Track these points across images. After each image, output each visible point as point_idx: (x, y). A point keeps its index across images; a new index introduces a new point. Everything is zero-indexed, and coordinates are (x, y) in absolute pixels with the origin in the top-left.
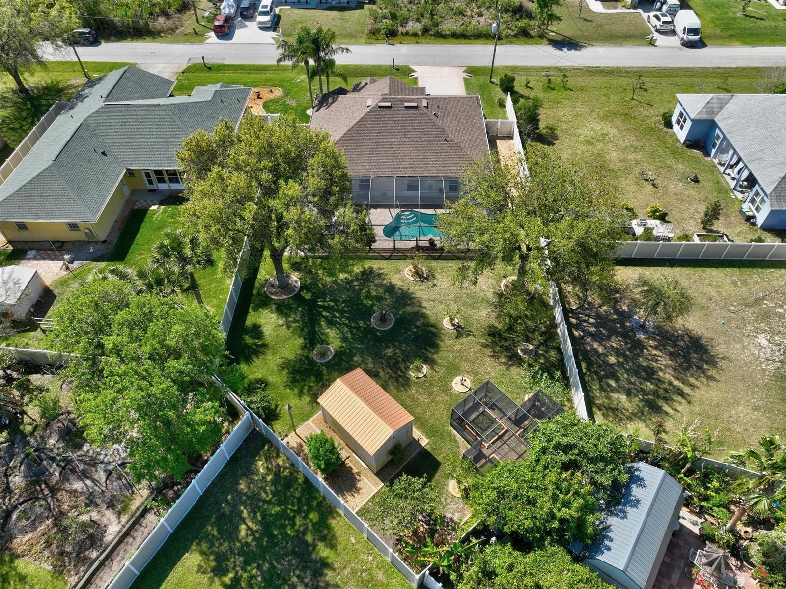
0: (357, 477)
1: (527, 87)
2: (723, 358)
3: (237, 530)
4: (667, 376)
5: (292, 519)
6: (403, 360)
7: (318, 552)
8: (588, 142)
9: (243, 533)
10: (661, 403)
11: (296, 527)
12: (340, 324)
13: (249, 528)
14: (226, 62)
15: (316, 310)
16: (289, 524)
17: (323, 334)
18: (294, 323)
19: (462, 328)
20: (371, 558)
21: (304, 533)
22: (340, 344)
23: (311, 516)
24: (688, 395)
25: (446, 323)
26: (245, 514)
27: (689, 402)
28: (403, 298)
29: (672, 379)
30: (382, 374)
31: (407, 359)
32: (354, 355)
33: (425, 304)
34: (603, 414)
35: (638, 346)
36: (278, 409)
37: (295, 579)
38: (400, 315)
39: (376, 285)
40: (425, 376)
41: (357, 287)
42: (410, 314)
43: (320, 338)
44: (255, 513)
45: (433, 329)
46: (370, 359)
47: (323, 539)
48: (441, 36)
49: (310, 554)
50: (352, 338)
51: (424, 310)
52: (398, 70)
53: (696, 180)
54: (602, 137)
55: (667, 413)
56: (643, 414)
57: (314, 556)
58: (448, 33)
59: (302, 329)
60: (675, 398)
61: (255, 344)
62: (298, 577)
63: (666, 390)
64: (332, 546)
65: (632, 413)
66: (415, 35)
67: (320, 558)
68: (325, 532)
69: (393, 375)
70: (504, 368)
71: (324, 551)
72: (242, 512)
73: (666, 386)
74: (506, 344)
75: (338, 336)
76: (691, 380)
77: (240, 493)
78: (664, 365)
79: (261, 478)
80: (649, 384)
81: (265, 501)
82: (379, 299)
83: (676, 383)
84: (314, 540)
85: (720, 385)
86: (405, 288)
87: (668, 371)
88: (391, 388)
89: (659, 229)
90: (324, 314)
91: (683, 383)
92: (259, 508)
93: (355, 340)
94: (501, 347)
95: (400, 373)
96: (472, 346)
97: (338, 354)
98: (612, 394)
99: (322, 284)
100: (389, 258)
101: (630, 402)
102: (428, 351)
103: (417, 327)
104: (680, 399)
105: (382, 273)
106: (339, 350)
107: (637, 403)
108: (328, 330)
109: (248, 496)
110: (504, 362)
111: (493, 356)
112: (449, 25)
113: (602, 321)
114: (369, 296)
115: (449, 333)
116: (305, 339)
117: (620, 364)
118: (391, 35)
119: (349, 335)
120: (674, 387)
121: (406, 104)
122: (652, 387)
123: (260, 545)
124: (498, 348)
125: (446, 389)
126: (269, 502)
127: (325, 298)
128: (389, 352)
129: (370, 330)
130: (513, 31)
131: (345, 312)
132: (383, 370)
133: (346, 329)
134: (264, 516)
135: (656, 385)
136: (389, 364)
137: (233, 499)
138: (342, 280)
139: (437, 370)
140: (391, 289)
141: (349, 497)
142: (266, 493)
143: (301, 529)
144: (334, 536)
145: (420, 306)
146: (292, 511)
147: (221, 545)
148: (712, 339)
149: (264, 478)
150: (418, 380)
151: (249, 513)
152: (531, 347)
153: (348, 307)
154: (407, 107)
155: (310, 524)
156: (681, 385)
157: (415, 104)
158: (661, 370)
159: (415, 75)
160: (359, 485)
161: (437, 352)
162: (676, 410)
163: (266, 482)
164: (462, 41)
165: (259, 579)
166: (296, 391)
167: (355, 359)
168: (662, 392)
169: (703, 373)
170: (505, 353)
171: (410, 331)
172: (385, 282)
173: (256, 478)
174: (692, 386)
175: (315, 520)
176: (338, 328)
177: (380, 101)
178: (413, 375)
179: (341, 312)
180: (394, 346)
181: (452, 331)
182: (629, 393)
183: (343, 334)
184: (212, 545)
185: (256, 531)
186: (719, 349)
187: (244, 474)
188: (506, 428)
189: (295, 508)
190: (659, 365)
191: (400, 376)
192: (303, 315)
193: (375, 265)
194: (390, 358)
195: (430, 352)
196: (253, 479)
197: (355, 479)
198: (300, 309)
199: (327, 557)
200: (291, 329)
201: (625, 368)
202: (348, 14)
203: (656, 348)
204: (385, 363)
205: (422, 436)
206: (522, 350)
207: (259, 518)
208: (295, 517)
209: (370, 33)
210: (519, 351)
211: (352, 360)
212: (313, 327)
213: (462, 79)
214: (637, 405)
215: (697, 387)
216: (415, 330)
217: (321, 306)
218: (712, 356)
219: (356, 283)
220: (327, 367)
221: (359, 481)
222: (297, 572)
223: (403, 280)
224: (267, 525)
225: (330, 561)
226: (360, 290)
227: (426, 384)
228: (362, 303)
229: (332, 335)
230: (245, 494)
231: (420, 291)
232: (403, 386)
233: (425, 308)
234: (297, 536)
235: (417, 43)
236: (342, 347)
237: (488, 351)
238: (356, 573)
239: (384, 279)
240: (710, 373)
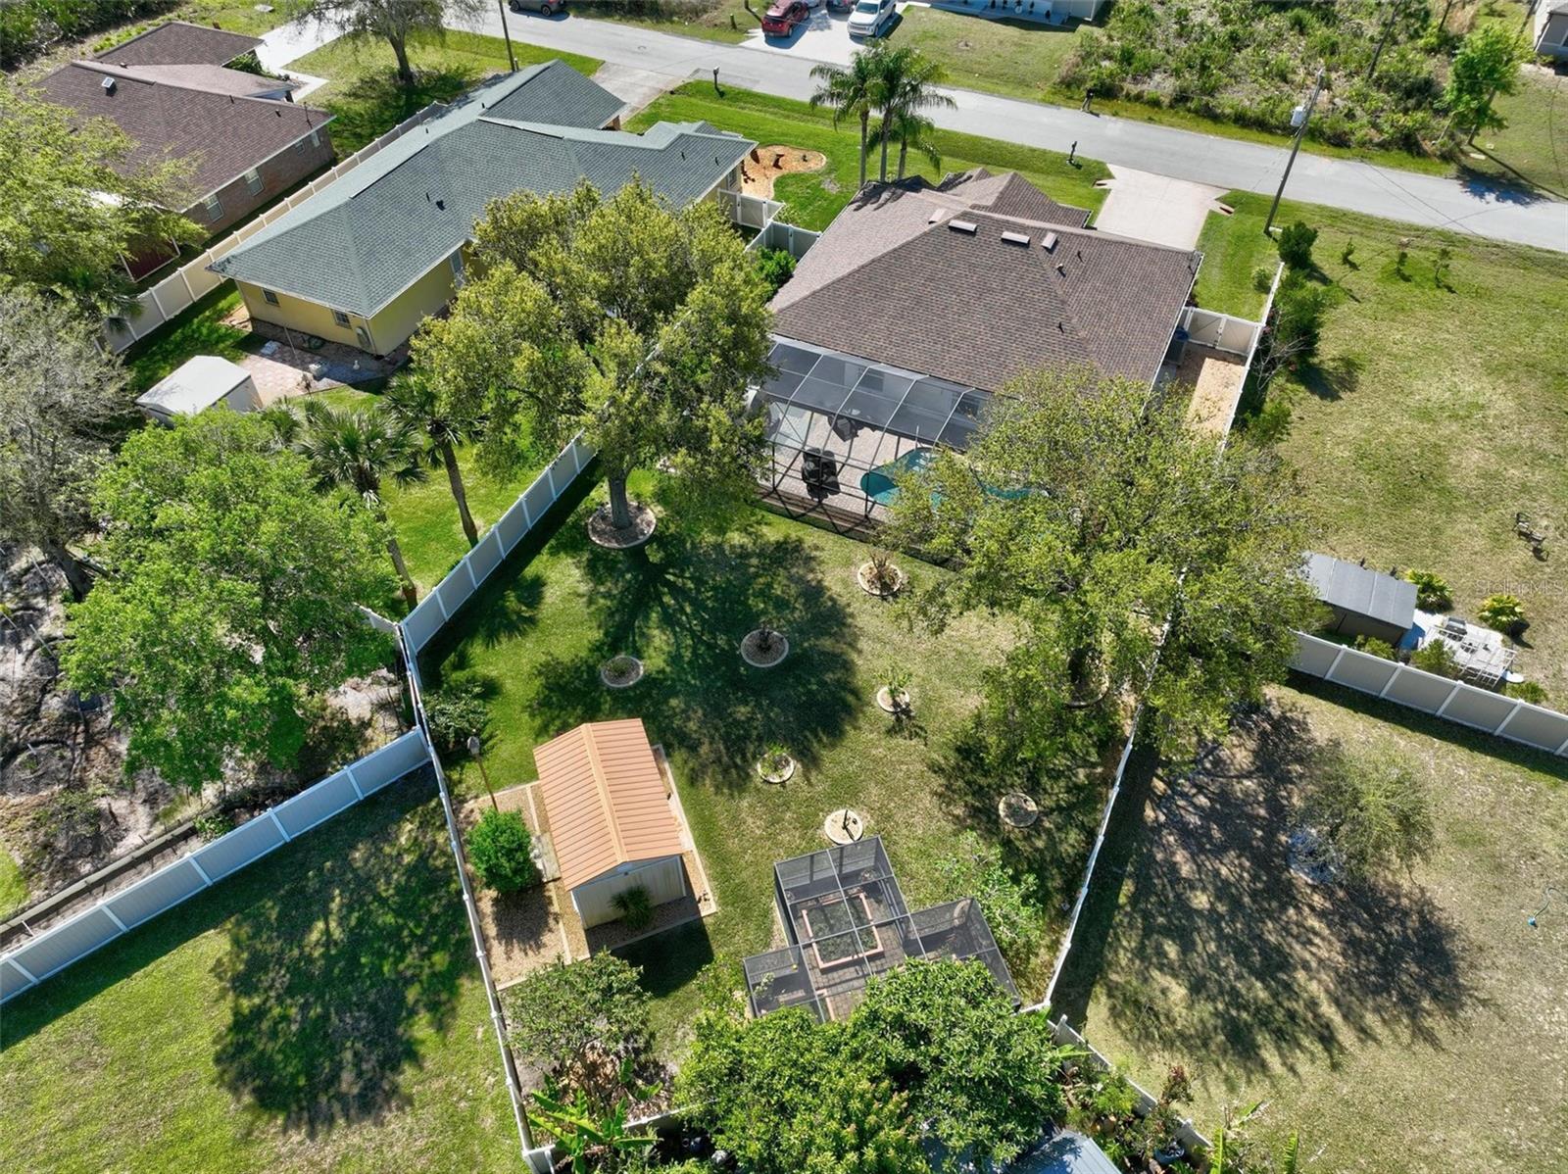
0: (551, 922)
1: (1345, 260)
2: (1484, 1003)
3: (308, 928)
4: (1314, 986)
5: (404, 949)
6: (760, 739)
7: (411, 1026)
8: (1424, 415)
9: (314, 936)
10: (1262, 1038)
11: (401, 967)
12: (683, 627)
13: (327, 932)
14: (758, 89)
15: (655, 587)
16: (394, 955)
17: (643, 635)
18: (604, 597)
19: (909, 717)
20: (491, 1080)
21: (409, 982)
22: (662, 665)
23: (437, 958)
24: (1342, 1049)
25: (882, 699)
26: (334, 906)
27: (1335, 1066)
28: (829, 618)
29: (1323, 997)
30: (704, 749)
31: (769, 737)
32: (676, 694)
33: (863, 644)
34: (1113, 1009)
35: (1283, 893)
36: (490, 743)
37: (348, 1055)
38: (805, 650)
39: (790, 578)
40: (783, 784)
41: (752, 570)
42: (823, 653)
43: (634, 641)
44: (351, 910)
45: (850, 698)
46: (700, 713)
47: (433, 1007)
48: (1211, 116)
49: (397, 1024)
50: (690, 663)
51: (854, 656)
52: (1079, 167)
54: (1466, 413)
55: (1264, 1066)
56: (1205, 1045)
57: (400, 1030)
58: (1228, 111)
59: (611, 615)
60: (1306, 1042)
61: (518, 613)
62: (356, 1054)
63: (1292, 1015)
64: (441, 1027)
65: (1181, 1034)
66: (1155, 103)
67: (408, 1041)
68: (444, 997)
69: (725, 759)
70: (950, 828)
71: (422, 1028)
72: (333, 899)
73: (1298, 1007)
74: (983, 781)
75: (666, 648)
76: (1371, 1019)
77: (347, 864)
78: (1320, 961)
79: (394, 853)
80: (1259, 985)
81: (378, 898)
82: (781, 604)
83: (1328, 1010)
84: (417, 1001)
85: (1441, 1059)
86: (843, 601)
87: (1324, 977)
88: (708, 782)
89: (1487, 649)
90: (667, 599)
91: (1345, 1017)
92: (362, 903)
93: (693, 668)
94: (969, 783)
95: (738, 761)
96: (909, 756)
97: (649, 682)
98: (1156, 974)
99: (693, 543)
100: (845, 533)
101: (1190, 1007)
102: (816, 736)
103: (823, 684)
104: (1317, 1048)
105: (814, 558)
106: (654, 675)
107: (1206, 1015)
108: (656, 632)
109: (357, 876)
110: (957, 817)
111: (940, 795)
112: (1236, 97)
113: (1227, 810)
114: (764, 594)
115: (879, 718)
116: (606, 634)
117: (1213, 917)
118: (1104, 94)
119: (687, 655)
120: (1317, 1016)
121: (1007, 235)
122: (1262, 995)
123: (327, 971)
124: (960, 783)
125: (810, 824)
126: (383, 901)
127: (683, 571)
128: (742, 712)
129: (731, 658)
130: (1381, 131)
131: (706, 609)
132: (711, 743)
133: (690, 642)
134: (360, 922)
135: (1275, 995)
136: (728, 734)
137: (332, 870)
138: (732, 547)
139: (813, 780)
140: (814, 593)
141: (516, 950)
142: (388, 883)
143: (409, 973)
144: (454, 1009)
145: (852, 646)
146: (412, 934)
147: (270, 940)
148: (1480, 949)
149: (399, 854)
150: (765, 787)
151: (342, 905)
152: (1032, 806)
153: (716, 600)
154: (1005, 241)
155: (427, 971)
156: (1337, 1019)
157: (1024, 239)
158: (1306, 966)
159: (1109, 184)
160: (547, 938)
161: (833, 746)
162: (1292, 1069)
163: (399, 863)
164: (1254, 134)
165: (294, 1028)
166: (538, 722)
167: (674, 702)
168: (1280, 1015)
169: (1413, 1016)
170: (969, 798)
171: (804, 686)
172: (810, 576)
173: (387, 849)
174: (1365, 1033)
175: (438, 968)
176: (675, 633)
177: (957, 218)
178: (759, 770)
179: (698, 605)
180: (759, 705)
181: (886, 714)
182: (1197, 987)
183: (678, 647)
184: (256, 935)
185: (336, 943)
186: (1489, 980)
187: (371, 835)
188: (880, 949)
189: (419, 932)
190: (1308, 956)
191: (736, 766)
192: (627, 589)
193: (811, 537)
194: (737, 723)
195: (820, 741)
196: (381, 850)
197: (546, 923)
198: (628, 576)
199: (423, 1042)
200: (593, 608)
201: (1220, 930)
202: (1036, 36)
203: (1322, 915)
204: (723, 730)
205: (710, 896)
206: (1009, 806)
207: (353, 922)
208: (410, 945)
209: (1062, 82)
210: (1001, 806)
211: (666, 702)
212: (633, 616)
213: (1206, 213)
214: (1201, 1020)
215: (1375, 1040)
216: (814, 687)
217: (668, 583)
218: (1457, 985)
219: (754, 561)
220: (615, 699)
221: (550, 930)
222: (359, 1046)
223: (845, 583)
224: (357, 940)
225: (422, 1050)
226: (757, 575)
227: (778, 800)
228: (745, 603)
229: (657, 642)
230: (354, 870)
231: (870, 618)
232: (730, 786)
233: (860, 652)
234: (395, 983)
235: (1150, 119)
236: (662, 671)
237: (937, 782)
238: (451, 1094)
239: (812, 571)
240: (1428, 1022)
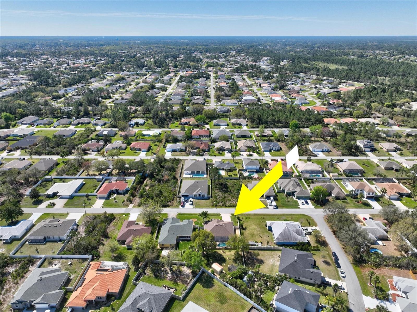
1: (242, 218)
3: (203, 281)
6: (222, 262)
8: (252, 230)
14: (185, 213)
15: (208, 257)
16: (208, 280)
18: (206, 258)
22: (212, 261)
23: (211, 279)
25: (227, 258)
28: (221, 255)
35: (254, 261)
39: (217, 253)
42: (222, 257)
43: (209, 260)
45: (225, 259)
48: (226, 206)
51: (224, 257)
52: (218, 214)
53: (268, 237)
54: (254, 229)
62: (210, 284)
66: (221, 206)
67: (213, 283)
72: (203, 279)
76: (260, 265)
80: (254, 266)
84: (212, 281)
85: (264, 266)
87: (257, 264)
89: (260, 245)
90: (210, 257)
92: (205, 279)
94: (235, 261)
96: (231, 261)
99: (209, 253)
103: (223, 259)
111: (234, 263)
112: (228, 204)
113: (249, 258)
114: (216, 255)
115: (228, 260)
116: (207, 260)
117: (251, 263)
118: (216, 206)
125: (227, 266)
127: (209, 255)
128: (219, 262)
129: (217, 259)
137: (201, 278)
138: (212, 253)
139: (226, 264)
140: (219, 254)
142: (205, 277)
144: (214, 281)
148: (264, 260)
150: (224, 265)
152: (239, 261)
154: (220, 225)
159: (221, 216)
161: (226, 262)
164: (230, 207)
165: (206, 285)
166: (208, 266)
177: (216, 224)
179: (212, 257)
184: (200, 282)
185: (205, 281)
186: (265, 262)
187: (202, 276)
191: (222, 264)
193: (216, 250)
202: (207, 201)
203: (256, 261)
205: (224, 271)
209: (212, 206)
210: (237, 262)
211: (215, 262)
213: (230, 217)
223: (221, 253)
226: (214, 254)
231: (223, 254)
234: (210, 281)
235: (221, 208)
240: (263, 264)
